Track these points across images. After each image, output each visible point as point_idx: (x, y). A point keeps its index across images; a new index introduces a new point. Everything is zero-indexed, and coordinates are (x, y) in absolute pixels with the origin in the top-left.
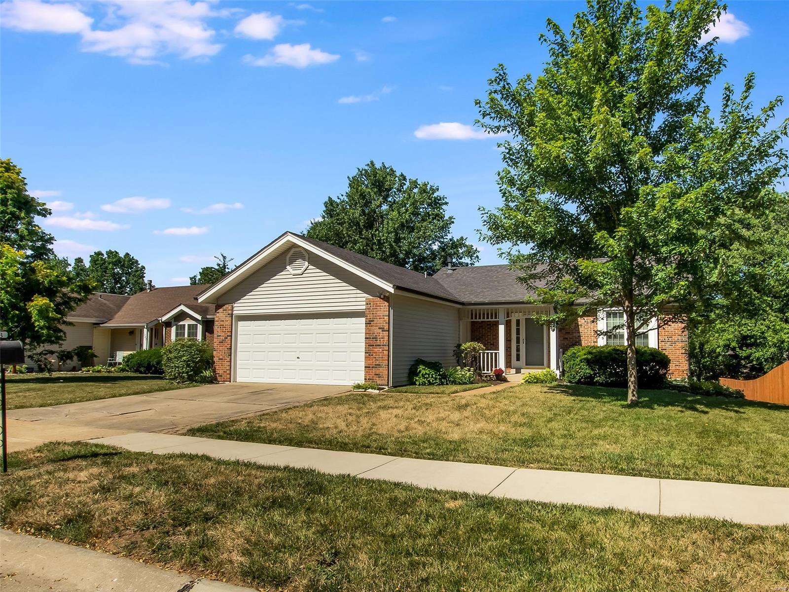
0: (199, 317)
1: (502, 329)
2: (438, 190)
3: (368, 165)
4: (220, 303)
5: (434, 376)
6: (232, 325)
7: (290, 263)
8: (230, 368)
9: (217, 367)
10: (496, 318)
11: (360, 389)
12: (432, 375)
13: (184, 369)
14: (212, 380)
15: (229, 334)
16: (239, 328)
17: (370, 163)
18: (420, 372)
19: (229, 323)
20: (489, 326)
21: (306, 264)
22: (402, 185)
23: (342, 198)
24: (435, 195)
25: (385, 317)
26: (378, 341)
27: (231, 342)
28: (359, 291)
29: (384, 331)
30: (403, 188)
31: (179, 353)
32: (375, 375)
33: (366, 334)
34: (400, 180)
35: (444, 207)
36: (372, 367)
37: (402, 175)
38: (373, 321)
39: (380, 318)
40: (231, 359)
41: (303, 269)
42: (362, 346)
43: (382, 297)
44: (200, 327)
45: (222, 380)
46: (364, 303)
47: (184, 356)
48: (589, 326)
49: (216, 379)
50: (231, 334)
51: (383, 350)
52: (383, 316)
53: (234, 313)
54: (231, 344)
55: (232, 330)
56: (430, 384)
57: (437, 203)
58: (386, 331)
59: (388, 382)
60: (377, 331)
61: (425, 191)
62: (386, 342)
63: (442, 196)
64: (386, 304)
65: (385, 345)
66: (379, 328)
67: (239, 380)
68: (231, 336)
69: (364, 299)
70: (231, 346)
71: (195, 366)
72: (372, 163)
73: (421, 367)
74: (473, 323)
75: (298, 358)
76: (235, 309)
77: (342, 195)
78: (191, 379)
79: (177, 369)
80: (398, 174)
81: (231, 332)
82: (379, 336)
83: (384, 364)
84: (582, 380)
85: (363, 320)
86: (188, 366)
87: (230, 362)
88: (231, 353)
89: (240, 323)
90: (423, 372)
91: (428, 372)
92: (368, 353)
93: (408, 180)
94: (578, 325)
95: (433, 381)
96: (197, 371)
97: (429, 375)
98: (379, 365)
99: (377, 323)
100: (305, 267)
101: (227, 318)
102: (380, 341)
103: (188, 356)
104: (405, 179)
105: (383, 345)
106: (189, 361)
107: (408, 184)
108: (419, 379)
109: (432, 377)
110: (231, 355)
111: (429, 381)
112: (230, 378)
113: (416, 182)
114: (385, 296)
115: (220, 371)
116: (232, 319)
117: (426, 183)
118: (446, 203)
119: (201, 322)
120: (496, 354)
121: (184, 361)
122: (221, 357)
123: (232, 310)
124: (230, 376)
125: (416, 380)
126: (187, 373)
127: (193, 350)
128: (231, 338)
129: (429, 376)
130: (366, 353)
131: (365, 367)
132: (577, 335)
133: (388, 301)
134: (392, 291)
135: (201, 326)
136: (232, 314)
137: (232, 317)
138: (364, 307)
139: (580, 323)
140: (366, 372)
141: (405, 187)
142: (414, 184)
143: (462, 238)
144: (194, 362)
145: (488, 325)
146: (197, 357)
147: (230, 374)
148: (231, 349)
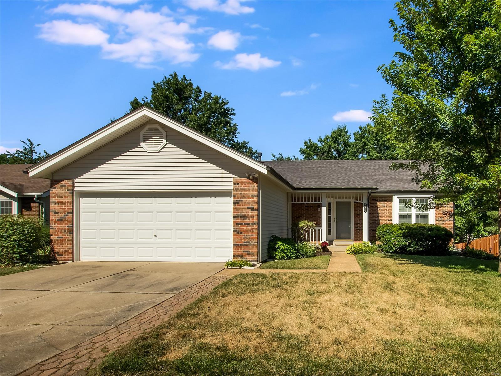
0: (15, 195)
1: (324, 210)
2: (228, 103)
3: (172, 75)
4: (56, 178)
5: (292, 251)
6: (73, 202)
7: (145, 140)
8: (73, 246)
9: (56, 246)
10: (319, 201)
11: (233, 266)
12: (290, 250)
13: (15, 250)
14: (50, 260)
15: (70, 211)
16: (82, 205)
17: (173, 74)
18: (279, 248)
19: (69, 199)
20: (307, 208)
21: (164, 141)
22: (198, 96)
23: (146, 100)
24: (225, 107)
25: (255, 198)
26: (247, 220)
27: (73, 220)
28: (224, 172)
29: (253, 210)
30: (199, 99)
31: (6, 232)
32: (244, 252)
33: (234, 212)
34: (196, 92)
35: (232, 117)
36: (241, 245)
37: (198, 88)
38: (241, 201)
39: (248, 198)
40: (73, 238)
41: (160, 147)
42: (230, 224)
43: (251, 177)
44: (15, 205)
45: (63, 259)
46: (232, 183)
47: (14, 234)
48: (386, 209)
49: (55, 259)
50: (73, 211)
51: (252, 229)
52: (252, 196)
53: (76, 188)
54: (73, 222)
55: (73, 206)
56: (289, 258)
57: (226, 113)
58: (256, 210)
59: (258, 259)
60: (245, 210)
61: (217, 102)
62: (255, 221)
63: (230, 109)
64: (255, 185)
65: (255, 224)
66: (248, 208)
67: (82, 258)
68: (73, 213)
69: (232, 179)
70: (73, 224)
71: (29, 246)
72: (175, 74)
73: (279, 243)
74: (293, 205)
75: (155, 236)
76: (76, 185)
77: (147, 98)
78: (24, 260)
79: (5, 249)
80: (194, 87)
81: (73, 209)
82: (248, 215)
83: (253, 242)
84: (398, 250)
85: (230, 200)
86: (20, 245)
87: (73, 240)
88: (73, 231)
89: (82, 200)
90: (282, 247)
91: (287, 248)
92: (236, 231)
93: (203, 93)
94: (377, 208)
95: (291, 255)
96: (31, 250)
97: (287, 249)
98: (249, 242)
99: (245, 203)
100: (162, 145)
101: (67, 195)
102: (249, 219)
103: (20, 235)
104: (200, 92)
105: (252, 224)
106: (21, 240)
107: (203, 95)
108: (278, 254)
109: (290, 252)
110: (73, 233)
111: (287, 256)
112: (73, 257)
113: (210, 95)
114: (253, 177)
115: (59, 249)
116: (73, 195)
117: (219, 97)
118: (234, 114)
119: (17, 200)
120: (319, 230)
121: (15, 240)
122: (60, 235)
123: (73, 186)
124: (73, 255)
125: (276, 255)
126: (19, 253)
127: (26, 228)
128: (73, 216)
129: (287, 251)
130: (234, 231)
131: (234, 245)
132: (377, 215)
133: (257, 182)
134: (265, 172)
135: (16, 203)
136: (73, 190)
137: (73, 193)
138: (232, 187)
139: (378, 206)
140: (235, 249)
141: (200, 98)
142: (208, 96)
143: (245, 142)
144: (27, 241)
145: (306, 206)
146: (32, 236)
147: (73, 253)
148: (73, 227)
